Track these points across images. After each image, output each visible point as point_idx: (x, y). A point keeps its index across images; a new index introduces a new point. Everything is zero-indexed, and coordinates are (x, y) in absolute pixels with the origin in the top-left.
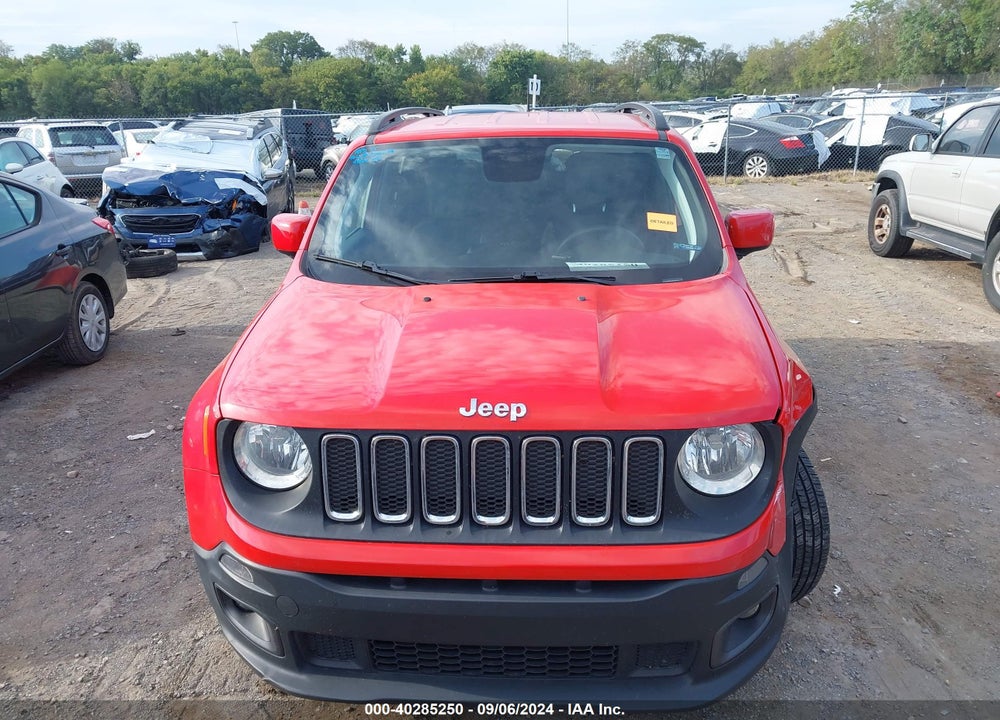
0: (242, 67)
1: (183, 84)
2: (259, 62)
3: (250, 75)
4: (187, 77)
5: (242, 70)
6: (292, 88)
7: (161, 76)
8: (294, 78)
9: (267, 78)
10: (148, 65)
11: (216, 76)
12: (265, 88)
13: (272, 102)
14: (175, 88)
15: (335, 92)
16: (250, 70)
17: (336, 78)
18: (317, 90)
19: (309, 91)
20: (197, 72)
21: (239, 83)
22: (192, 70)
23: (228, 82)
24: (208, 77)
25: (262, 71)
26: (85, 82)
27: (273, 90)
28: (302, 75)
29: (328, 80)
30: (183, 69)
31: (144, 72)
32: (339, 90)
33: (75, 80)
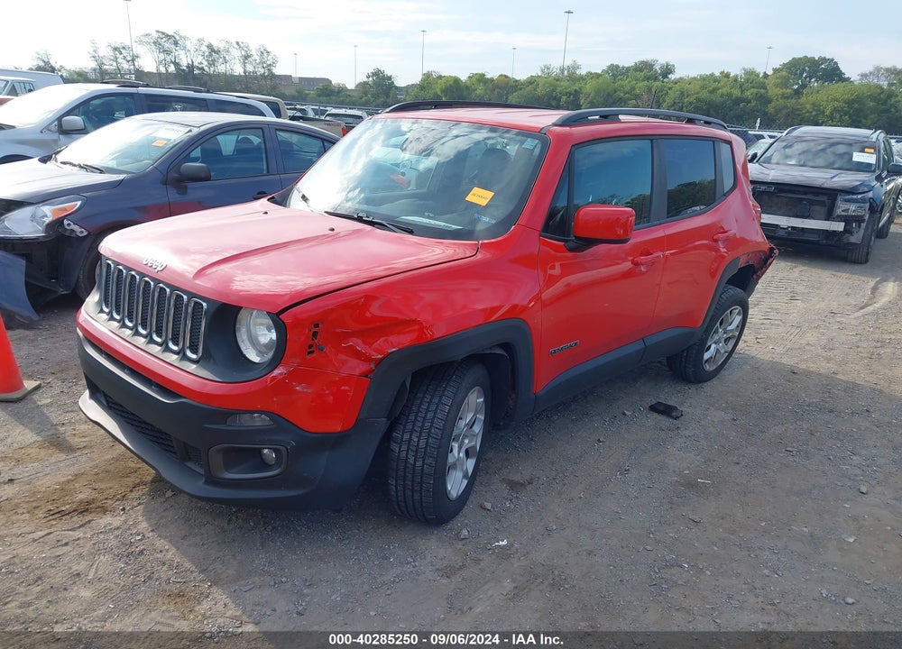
0: (758, 88)
1: (698, 100)
2: (774, 85)
3: (761, 96)
4: (704, 95)
5: (755, 90)
6: (798, 109)
7: (682, 93)
8: (803, 100)
9: (777, 100)
10: (676, 83)
11: (730, 95)
12: (771, 109)
13: (774, 121)
14: (691, 103)
15: (841, 116)
16: (762, 91)
17: (846, 103)
18: (824, 112)
19: (814, 113)
20: (714, 91)
21: (750, 102)
22: (711, 89)
23: (738, 101)
24: (722, 95)
25: (773, 92)
26: (622, 95)
27: (778, 111)
28: (812, 98)
29: (836, 104)
30: (703, 88)
31: (670, 88)
32: (846, 114)
33: (615, 92)
